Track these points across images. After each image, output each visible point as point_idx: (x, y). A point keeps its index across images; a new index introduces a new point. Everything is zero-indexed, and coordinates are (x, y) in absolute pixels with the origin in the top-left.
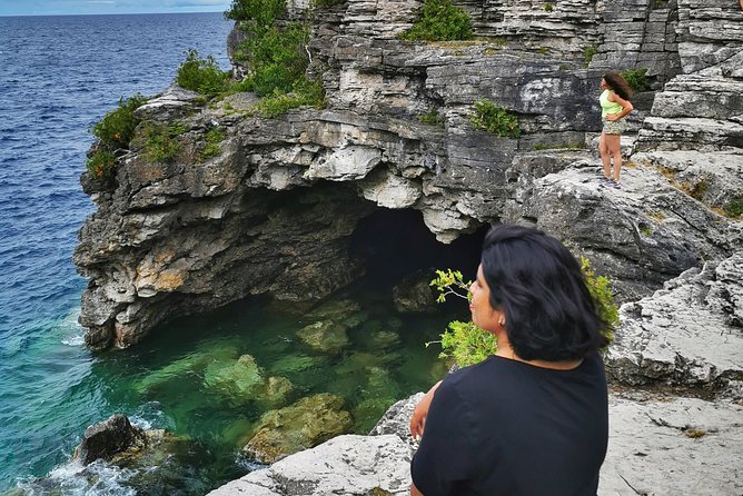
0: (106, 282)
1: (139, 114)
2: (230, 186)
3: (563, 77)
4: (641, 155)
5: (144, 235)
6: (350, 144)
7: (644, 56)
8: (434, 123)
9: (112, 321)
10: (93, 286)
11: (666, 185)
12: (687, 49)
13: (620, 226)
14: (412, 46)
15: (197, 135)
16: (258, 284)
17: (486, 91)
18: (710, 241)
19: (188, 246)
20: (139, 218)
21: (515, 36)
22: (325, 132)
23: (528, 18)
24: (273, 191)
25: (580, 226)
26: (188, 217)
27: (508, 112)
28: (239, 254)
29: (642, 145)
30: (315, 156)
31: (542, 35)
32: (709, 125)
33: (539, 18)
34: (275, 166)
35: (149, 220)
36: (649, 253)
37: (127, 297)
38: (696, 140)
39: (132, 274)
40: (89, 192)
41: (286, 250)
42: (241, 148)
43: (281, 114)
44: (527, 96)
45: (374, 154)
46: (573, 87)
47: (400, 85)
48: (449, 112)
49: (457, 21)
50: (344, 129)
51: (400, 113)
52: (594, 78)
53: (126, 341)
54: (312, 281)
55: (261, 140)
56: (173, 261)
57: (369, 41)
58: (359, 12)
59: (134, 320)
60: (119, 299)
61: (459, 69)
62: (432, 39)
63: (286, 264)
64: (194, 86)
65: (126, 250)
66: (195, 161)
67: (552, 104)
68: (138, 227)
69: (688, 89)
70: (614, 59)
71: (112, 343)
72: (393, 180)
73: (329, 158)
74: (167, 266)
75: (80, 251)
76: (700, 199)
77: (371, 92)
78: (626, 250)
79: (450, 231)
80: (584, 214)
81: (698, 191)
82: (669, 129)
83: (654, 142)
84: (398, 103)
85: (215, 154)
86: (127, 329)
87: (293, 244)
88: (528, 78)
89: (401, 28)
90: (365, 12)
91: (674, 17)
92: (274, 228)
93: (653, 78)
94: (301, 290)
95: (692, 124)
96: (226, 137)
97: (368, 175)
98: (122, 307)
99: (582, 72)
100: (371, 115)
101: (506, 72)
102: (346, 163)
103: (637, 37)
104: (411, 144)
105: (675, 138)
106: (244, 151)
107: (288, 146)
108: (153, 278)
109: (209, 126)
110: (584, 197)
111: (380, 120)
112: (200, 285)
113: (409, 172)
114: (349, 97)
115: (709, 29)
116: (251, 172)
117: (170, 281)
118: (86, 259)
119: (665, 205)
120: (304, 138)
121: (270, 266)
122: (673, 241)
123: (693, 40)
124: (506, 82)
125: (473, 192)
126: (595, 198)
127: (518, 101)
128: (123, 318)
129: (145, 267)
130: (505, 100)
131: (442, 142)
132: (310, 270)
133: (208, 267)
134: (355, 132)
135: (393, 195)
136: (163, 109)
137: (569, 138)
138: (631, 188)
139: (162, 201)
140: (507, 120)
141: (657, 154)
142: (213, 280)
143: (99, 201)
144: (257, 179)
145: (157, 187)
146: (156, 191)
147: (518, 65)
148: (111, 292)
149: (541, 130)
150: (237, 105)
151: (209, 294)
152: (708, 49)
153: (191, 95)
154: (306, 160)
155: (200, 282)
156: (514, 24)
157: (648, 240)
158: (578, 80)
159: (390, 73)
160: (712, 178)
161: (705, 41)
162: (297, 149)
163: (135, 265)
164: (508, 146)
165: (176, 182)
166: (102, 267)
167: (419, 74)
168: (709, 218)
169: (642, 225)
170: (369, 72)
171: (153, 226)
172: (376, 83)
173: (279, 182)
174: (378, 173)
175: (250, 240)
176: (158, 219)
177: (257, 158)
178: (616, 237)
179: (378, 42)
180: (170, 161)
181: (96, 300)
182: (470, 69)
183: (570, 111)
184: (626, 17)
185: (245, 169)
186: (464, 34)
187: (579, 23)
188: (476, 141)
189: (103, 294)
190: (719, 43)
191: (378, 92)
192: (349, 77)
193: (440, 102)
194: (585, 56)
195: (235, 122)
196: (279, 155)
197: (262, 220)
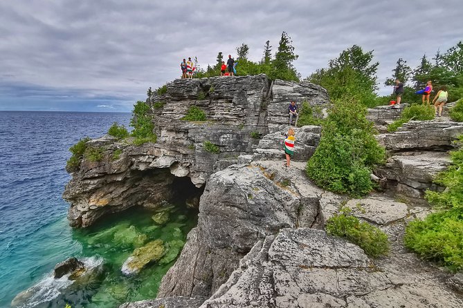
0: (77, 204)
1: (87, 144)
2: (123, 169)
3: (233, 134)
4: (254, 162)
5: (90, 188)
6: (164, 155)
7: (259, 127)
8: (192, 148)
9: (81, 218)
10: (72, 206)
11: (261, 175)
12: (271, 126)
13: (241, 196)
14: (185, 122)
15: (110, 152)
16: (140, 200)
17: (208, 138)
18: (275, 199)
19: (111, 190)
20: (89, 181)
21: (219, 120)
22: (156, 151)
23: (223, 114)
24: (140, 171)
25: (225, 196)
26: (109, 180)
27: (215, 145)
28: (132, 191)
29: (254, 159)
30: (154, 159)
31: (227, 120)
32: (277, 151)
33: (226, 114)
34: (140, 162)
35: (92, 182)
36: (251, 207)
37: (86, 209)
38: (272, 157)
39: (87, 201)
40: (69, 172)
41: (149, 189)
42: (127, 156)
43: (141, 145)
44: (222, 140)
45: (173, 159)
46: (237, 137)
47: (181, 135)
48: (196, 145)
49: (201, 115)
50: (162, 150)
51: (181, 145)
52: (243, 134)
53: (86, 225)
54: (159, 199)
55: (135, 153)
56: (104, 195)
57: (170, 120)
58: (167, 110)
59: (89, 217)
60: (82, 210)
61: (199, 130)
62: (191, 120)
63: (150, 194)
64: (114, 134)
65: (84, 193)
66: (109, 161)
67: (229, 143)
68: (88, 185)
69: (270, 139)
70: (249, 128)
71: (81, 226)
72: (180, 167)
73: (158, 160)
74: (102, 197)
75: (65, 194)
76: (272, 180)
77: (171, 137)
78: (242, 206)
79: (199, 184)
80: (227, 191)
81: (272, 177)
82: (264, 153)
83: (259, 158)
84: (180, 141)
85: (117, 158)
86: (86, 220)
87: (152, 187)
88: (222, 134)
89: (182, 116)
90: (169, 110)
91: (267, 115)
92: (144, 182)
93: (261, 135)
94: (155, 202)
95: (271, 151)
96: (122, 152)
97: (171, 165)
98: (85, 213)
99: (239, 132)
100: (171, 145)
101: (215, 132)
102: (163, 162)
103: (256, 121)
104: (185, 155)
105: (265, 156)
106: (128, 157)
107: (144, 155)
108: (95, 202)
109: (116, 148)
110: (227, 184)
111: (174, 147)
112: (117, 202)
113: (185, 165)
114: (164, 139)
115: (277, 119)
116: (132, 164)
117: (103, 202)
118: (68, 197)
119: (260, 184)
120: (149, 153)
121: (144, 194)
122: (261, 201)
123: (272, 123)
124: (215, 135)
125: (204, 172)
126: (231, 184)
127: (219, 141)
128: (84, 216)
129: (93, 198)
130: (214, 141)
131: (193, 155)
132: (159, 195)
133: (120, 196)
134: (165, 151)
135: (180, 172)
136: (97, 142)
137: (235, 154)
138: (248, 177)
139: (97, 175)
140: (214, 148)
141: (259, 162)
142: (122, 200)
143: (74, 175)
144: (134, 167)
145: (94, 170)
146: (94, 172)
147: (219, 129)
148: (79, 207)
149: (226, 151)
150: (129, 141)
151: (121, 205)
152: (277, 126)
153: (112, 138)
154: (151, 160)
155: (117, 201)
156: (219, 116)
157: (251, 202)
158: (238, 135)
159: (178, 132)
160: (277, 172)
161: (276, 123)
162: (147, 157)
163: (89, 198)
164: (215, 156)
165: (102, 168)
166: (75, 199)
167: (186, 131)
168: (275, 189)
169: (249, 195)
170: (171, 131)
171: (94, 184)
172: (173, 134)
173: (142, 168)
174: (175, 165)
175: (136, 186)
176: (96, 181)
177: (134, 159)
178: (239, 200)
179: (173, 121)
180: (99, 161)
181: (74, 210)
182: (203, 130)
183: (235, 145)
184: (253, 115)
185: (129, 163)
186: (203, 119)
187: (238, 116)
188: (205, 155)
189: (76, 208)
190: (280, 124)
191: (174, 138)
192: (164, 132)
193: (194, 141)
194: (241, 127)
195: (125, 147)
196: (141, 159)
197: (140, 180)
